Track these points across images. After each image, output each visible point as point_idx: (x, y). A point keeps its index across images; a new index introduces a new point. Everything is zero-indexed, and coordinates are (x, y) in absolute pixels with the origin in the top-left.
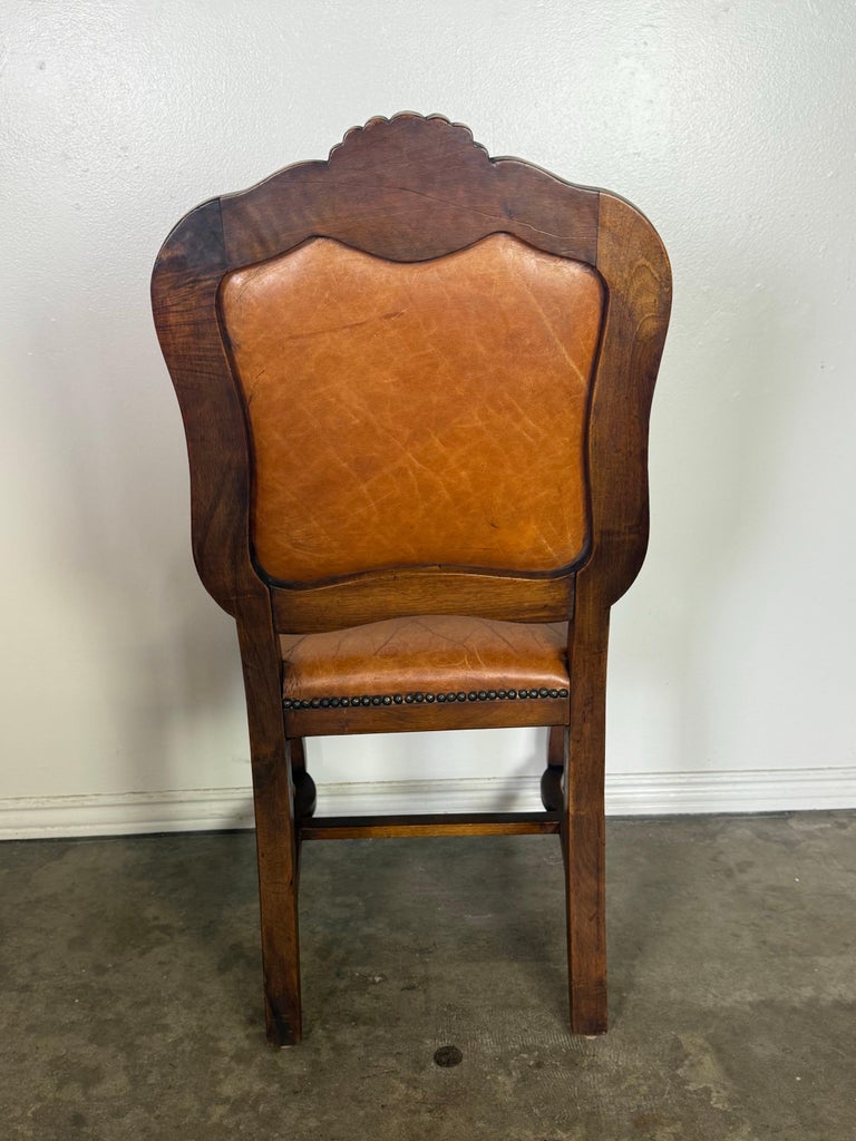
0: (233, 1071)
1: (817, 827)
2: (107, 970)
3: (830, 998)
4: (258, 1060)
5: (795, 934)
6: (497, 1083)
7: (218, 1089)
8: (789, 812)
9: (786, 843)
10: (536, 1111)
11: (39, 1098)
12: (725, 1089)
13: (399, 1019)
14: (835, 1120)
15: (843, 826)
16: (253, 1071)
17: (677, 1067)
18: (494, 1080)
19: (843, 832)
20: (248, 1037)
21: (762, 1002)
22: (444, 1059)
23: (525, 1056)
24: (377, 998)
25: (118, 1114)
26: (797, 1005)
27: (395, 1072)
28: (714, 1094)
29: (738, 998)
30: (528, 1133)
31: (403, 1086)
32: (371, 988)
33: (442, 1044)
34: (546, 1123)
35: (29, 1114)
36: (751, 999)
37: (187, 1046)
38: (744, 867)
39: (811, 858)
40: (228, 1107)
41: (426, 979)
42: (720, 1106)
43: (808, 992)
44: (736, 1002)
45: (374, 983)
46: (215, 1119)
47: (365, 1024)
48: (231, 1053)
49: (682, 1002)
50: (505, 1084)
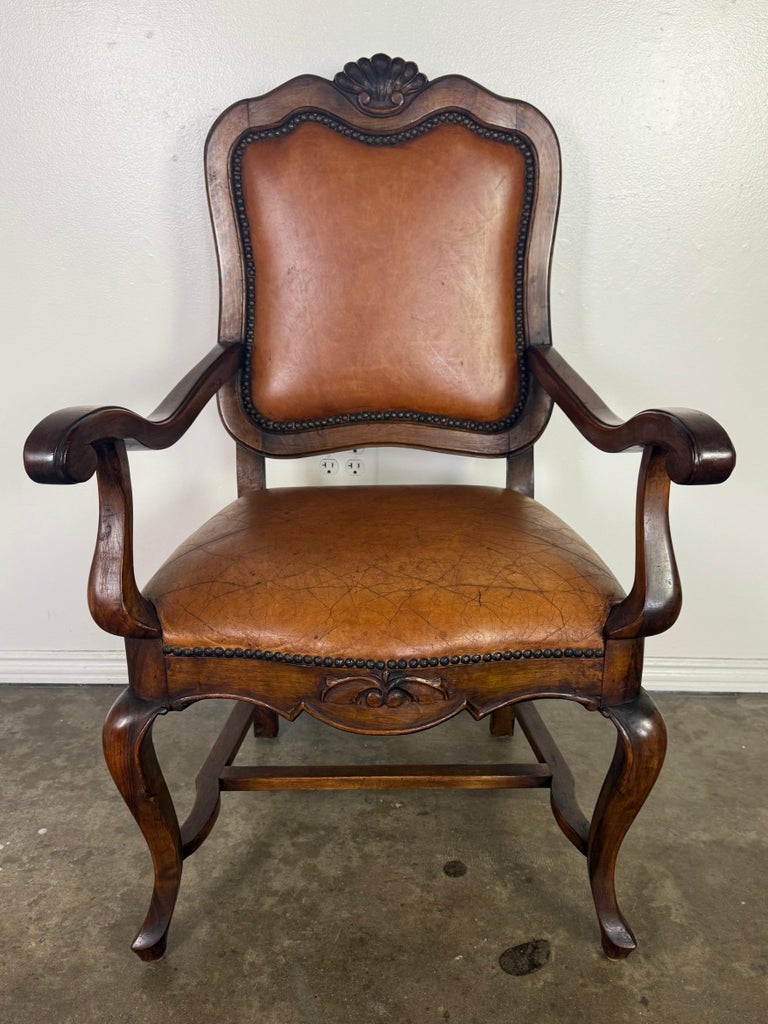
0: (281, 871)
1: (760, 706)
2: (181, 787)
4: (301, 863)
5: (741, 789)
6: (495, 892)
7: (269, 884)
8: (738, 694)
9: (735, 718)
10: (526, 916)
11: (125, 883)
12: (683, 907)
13: (415, 837)
16: (297, 871)
17: (643, 889)
18: (493, 890)
20: (293, 844)
21: (714, 842)
22: (451, 871)
23: (518, 872)
24: (398, 820)
26: (743, 846)
27: (410, 879)
28: (674, 911)
29: (694, 838)
30: (520, 932)
31: (418, 890)
32: (393, 812)
33: (450, 859)
34: (535, 926)
35: (118, 895)
36: (704, 839)
37: (244, 850)
38: (699, 735)
39: (755, 730)
40: (277, 898)
41: (437, 809)
42: (678, 920)
43: (752, 836)
44: (692, 840)
45: (395, 808)
46: (266, 907)
47: (387, 839)
48: (280, 857)
49: (647, 838)
50: (501, 894)
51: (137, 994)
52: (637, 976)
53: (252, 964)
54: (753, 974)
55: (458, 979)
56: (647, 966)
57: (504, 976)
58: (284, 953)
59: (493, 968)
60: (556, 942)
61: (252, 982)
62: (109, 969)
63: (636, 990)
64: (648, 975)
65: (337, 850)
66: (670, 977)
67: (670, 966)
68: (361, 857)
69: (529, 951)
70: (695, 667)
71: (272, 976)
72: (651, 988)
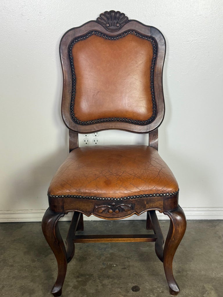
0: (73, 291)
2: (36, 261)
4: (80, 288)
13: (121, 277)
16: (79, 291)
17: (204, 294)
18: (150, 296)
20: (77, 281)
22: (134, 289)
23: (159, 289)
24: (115, 271)
27: (120, 293)
31: (122, 296)
32: (113, 268)
33: (134, 285)
41: (129, 266)
44: (222, 275)
45: (114, 266)
47: (111, 278)
48: (72, 286)
49: (205, 275)
65: (93, 283)
68: (102, 285)
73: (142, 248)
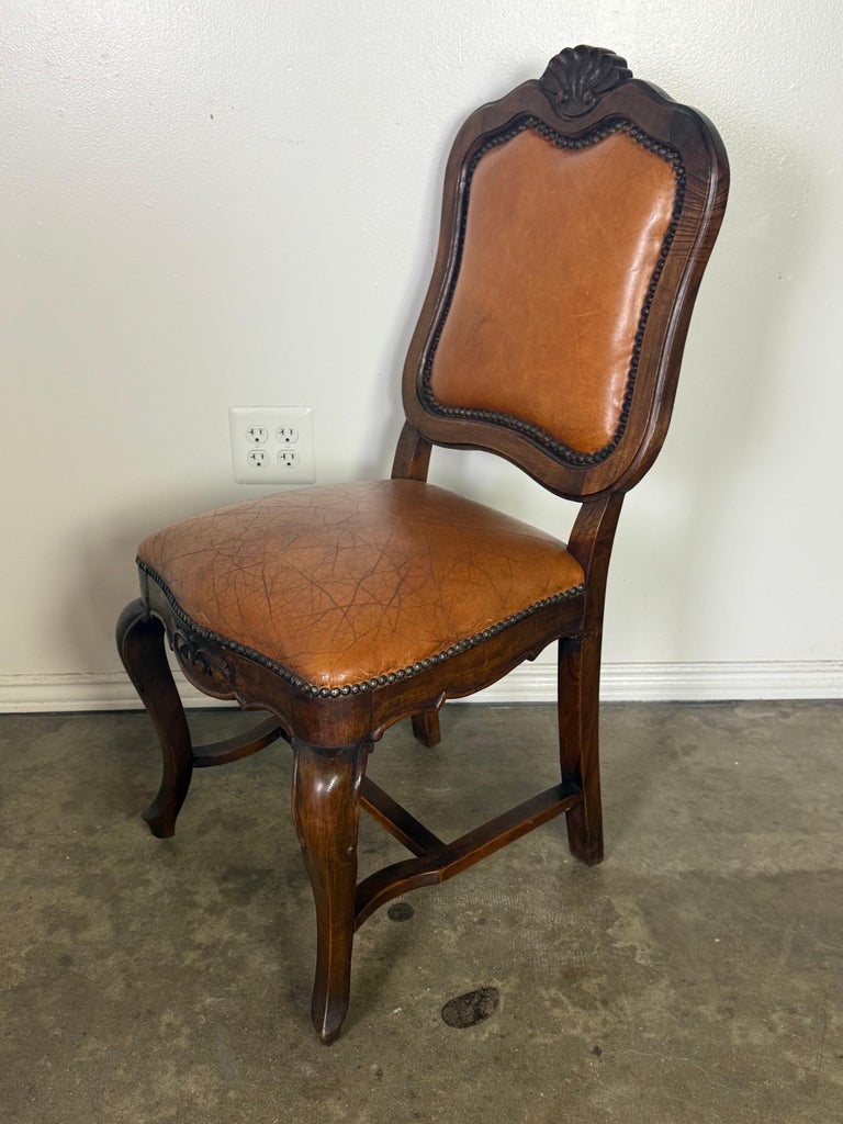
0: (205, 922)
1: (761, 715)
2: (97, 831)
3: (754, 870)
4: (229, 912)
5: (729, 812)
6: (443, 936)
7: (192, 937)
8: (737, 701)
9: (731, 729)
11: (31, 941)
12: (649, 947)
14: (747, 977)
15: (786, 715)
16: (225, 921)
17: (608, 927)
18: (440, 933)
19: (786, 721)
20: (221, 891)
21: (692, 872)
22: (397, 915)
23: (470, 913)
25: (102, 956)
26: (725, 876)
28: (639, 952)
29: (670, 868)
30: (467, 981)
31: (358, 937)
33: (396, 902)
34: (484, 972)
35: (23, 955)
36: (682, 869)
37: (166, 899)
38: (688, 750)
39: (752, 743)
40: (200, 952)
41: (386, 844)
42: (643, 962)
43: (735, 864)
44: (668, 871)
46: (187, 962)
48: (205, 906)
49: (617, 870)
50: (450, 937)
51: (41, 1062)
52: (591, 1024)
53: (169, 1025)
54: (719, 1018)
55: (394, 1033)
56: (603, 1012)
57: (446, 1029)
58: (205, 1011)
59: (434, 1020)
60: (507, 990)
61: (168, 1045)
62: (11, 1037)
63: (588, 1040)
64: (605, 1022)
65: (270, 896)
66: (629, 1023)
67: (629, 1012)
68: (297, 903)
69: (476, 1000)
70: (686, 673)
71: (190, 1037)
72: (605, 1037)
73: (430, 790)
